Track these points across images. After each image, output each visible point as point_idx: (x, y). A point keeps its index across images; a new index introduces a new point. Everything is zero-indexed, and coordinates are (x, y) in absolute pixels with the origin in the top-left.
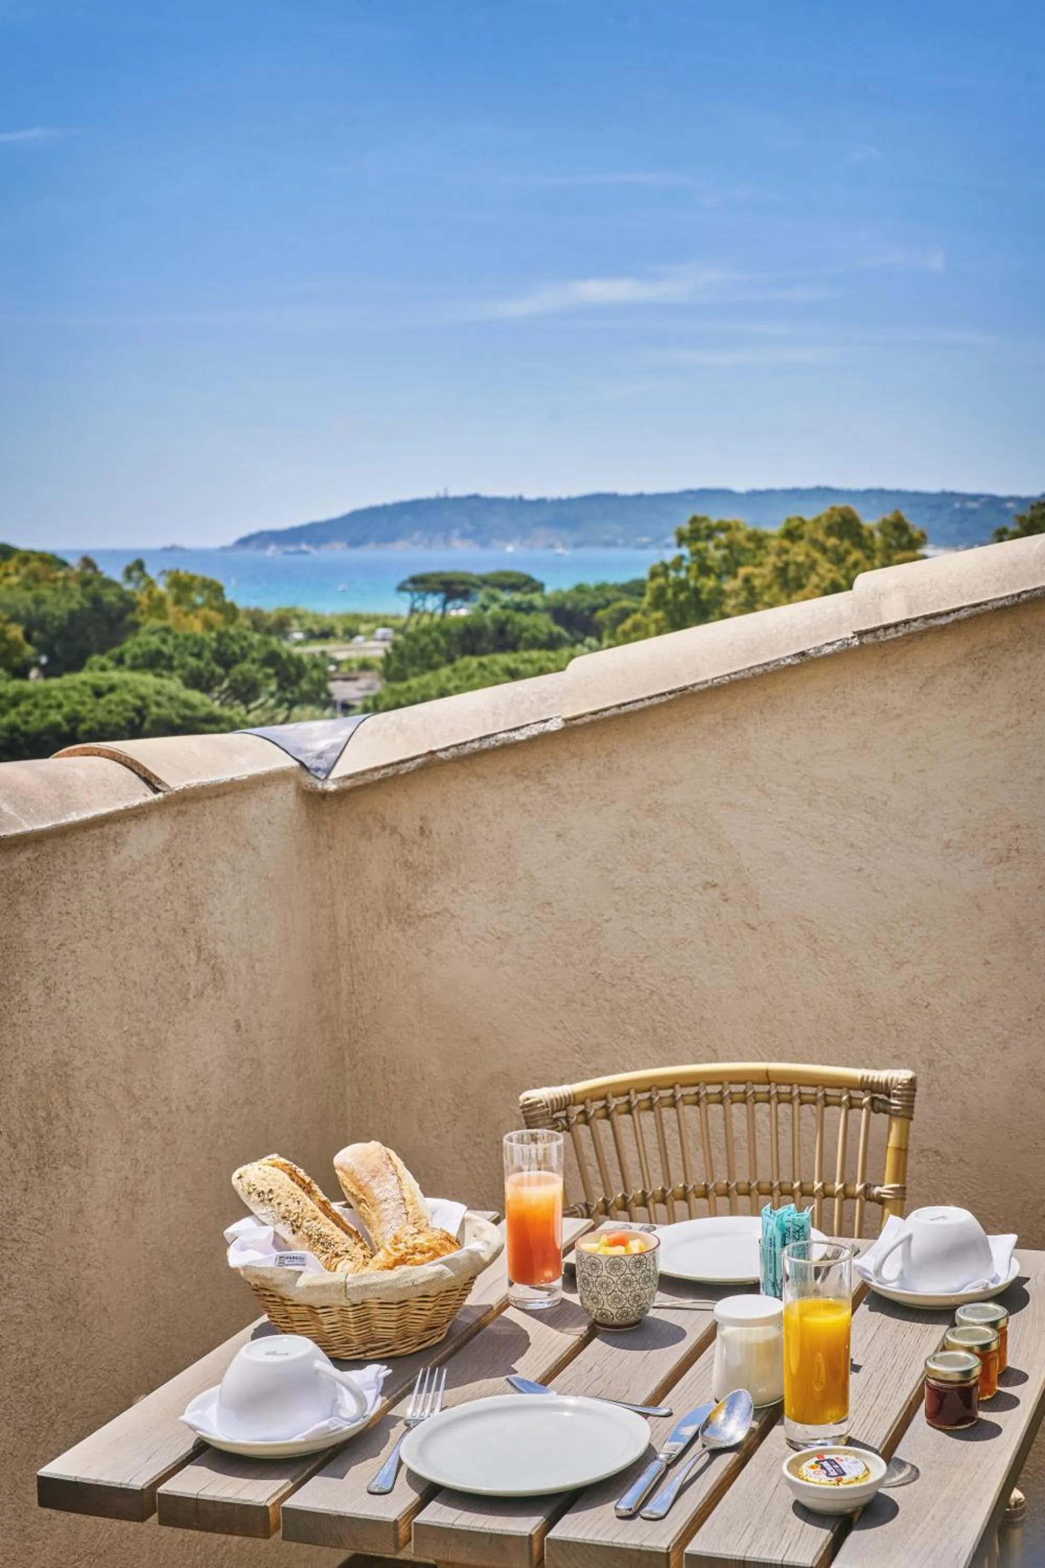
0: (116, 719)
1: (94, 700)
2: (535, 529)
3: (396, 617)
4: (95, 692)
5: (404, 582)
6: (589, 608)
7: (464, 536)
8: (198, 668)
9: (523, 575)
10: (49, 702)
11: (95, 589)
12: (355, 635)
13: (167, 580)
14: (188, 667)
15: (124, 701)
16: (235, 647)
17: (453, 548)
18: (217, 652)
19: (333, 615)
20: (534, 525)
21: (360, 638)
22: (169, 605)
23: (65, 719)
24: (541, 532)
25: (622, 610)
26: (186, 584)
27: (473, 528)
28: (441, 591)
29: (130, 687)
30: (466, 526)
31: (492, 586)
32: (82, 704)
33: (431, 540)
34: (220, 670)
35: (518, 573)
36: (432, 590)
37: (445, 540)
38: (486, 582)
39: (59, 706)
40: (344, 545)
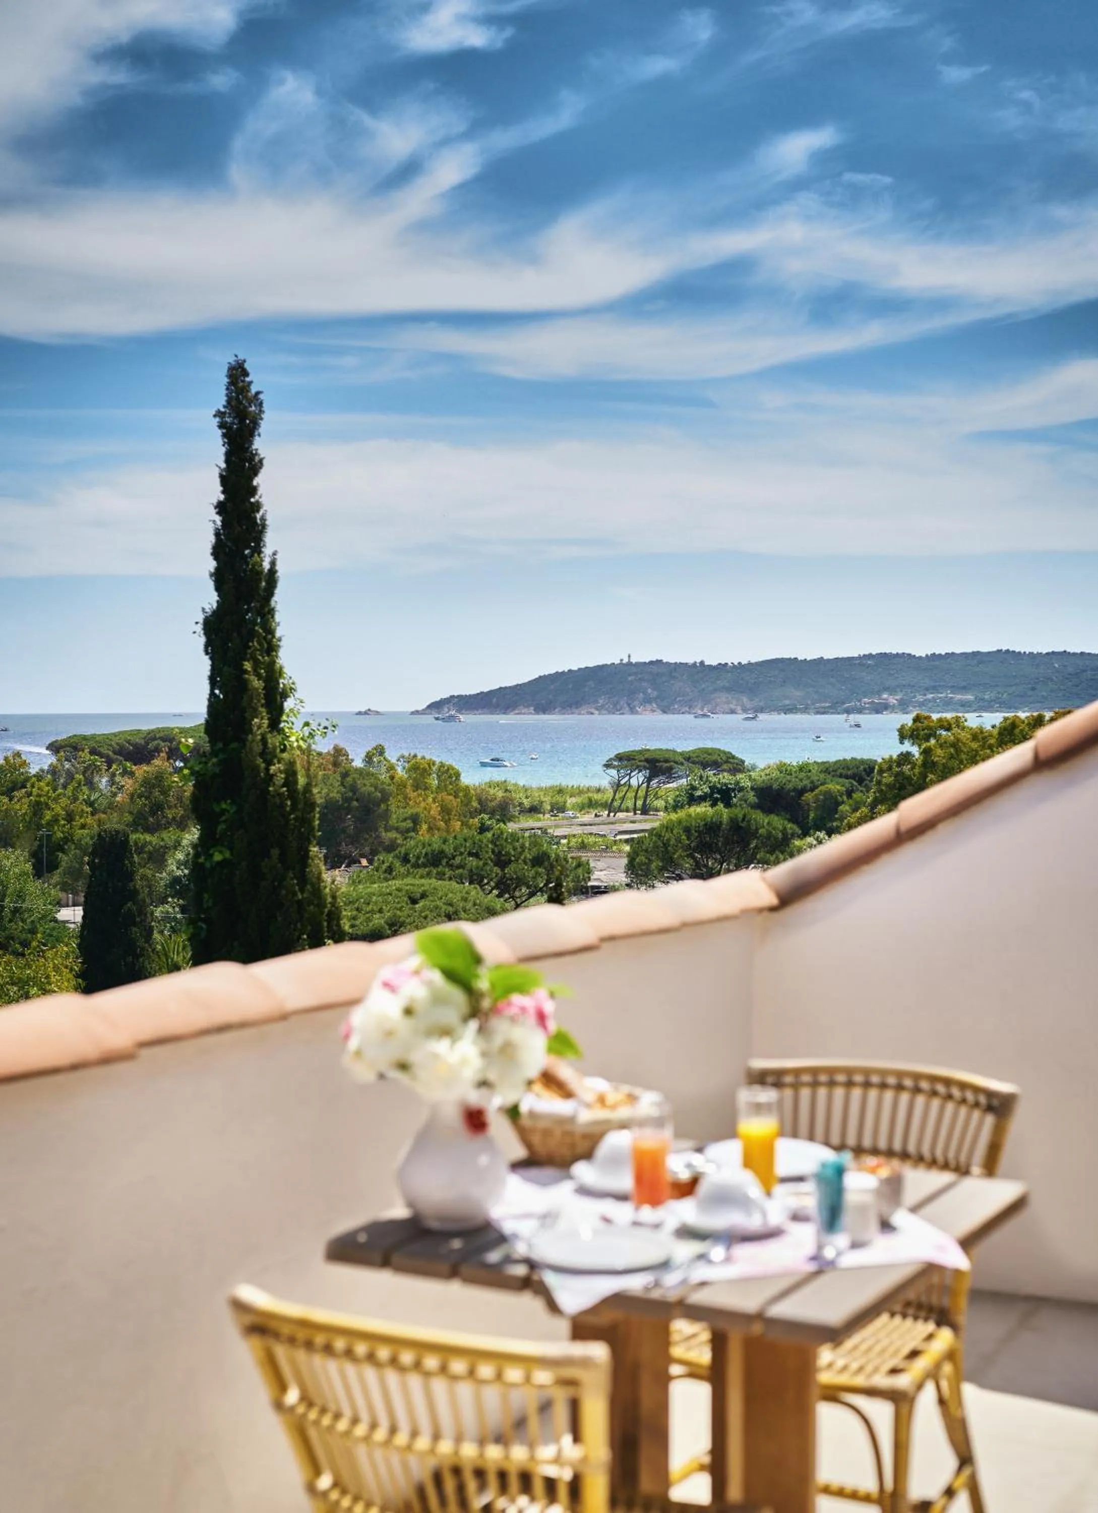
1: (410, 906)
2: (716, 695)
3: (599, 790)
4: (410, 898)
5: (611, 760)
6: (795, 790)
7: (647, 701)
8: (477, 868)
9: (724, 752)
10: (370, 907)
11: (354, 779)
12: (562, 809)
13: (406, 765)
14: (468, 867)
15: (437, 907)
16: (509, 848)
17: (637, 713)
18: (493, 852)
19: (540, 789)
20: (715, 690)
21: (570, 813)
22: (409, 790)
23: (386, 923)
24: (722, 697)
25: (828, 794)
26: (425, 770)
27: (655, 693)
28: (645, 768)
29: (440, 894)
30: (649, 691)
31: (694, 763)
32: (400, 909)
33: (615, 705)
34: (497, 869)
35: (719, 750)
36: (638, 767)
37: (629, 705)
38: (688, 759)
39: (381, 911)
40: (532, 709)
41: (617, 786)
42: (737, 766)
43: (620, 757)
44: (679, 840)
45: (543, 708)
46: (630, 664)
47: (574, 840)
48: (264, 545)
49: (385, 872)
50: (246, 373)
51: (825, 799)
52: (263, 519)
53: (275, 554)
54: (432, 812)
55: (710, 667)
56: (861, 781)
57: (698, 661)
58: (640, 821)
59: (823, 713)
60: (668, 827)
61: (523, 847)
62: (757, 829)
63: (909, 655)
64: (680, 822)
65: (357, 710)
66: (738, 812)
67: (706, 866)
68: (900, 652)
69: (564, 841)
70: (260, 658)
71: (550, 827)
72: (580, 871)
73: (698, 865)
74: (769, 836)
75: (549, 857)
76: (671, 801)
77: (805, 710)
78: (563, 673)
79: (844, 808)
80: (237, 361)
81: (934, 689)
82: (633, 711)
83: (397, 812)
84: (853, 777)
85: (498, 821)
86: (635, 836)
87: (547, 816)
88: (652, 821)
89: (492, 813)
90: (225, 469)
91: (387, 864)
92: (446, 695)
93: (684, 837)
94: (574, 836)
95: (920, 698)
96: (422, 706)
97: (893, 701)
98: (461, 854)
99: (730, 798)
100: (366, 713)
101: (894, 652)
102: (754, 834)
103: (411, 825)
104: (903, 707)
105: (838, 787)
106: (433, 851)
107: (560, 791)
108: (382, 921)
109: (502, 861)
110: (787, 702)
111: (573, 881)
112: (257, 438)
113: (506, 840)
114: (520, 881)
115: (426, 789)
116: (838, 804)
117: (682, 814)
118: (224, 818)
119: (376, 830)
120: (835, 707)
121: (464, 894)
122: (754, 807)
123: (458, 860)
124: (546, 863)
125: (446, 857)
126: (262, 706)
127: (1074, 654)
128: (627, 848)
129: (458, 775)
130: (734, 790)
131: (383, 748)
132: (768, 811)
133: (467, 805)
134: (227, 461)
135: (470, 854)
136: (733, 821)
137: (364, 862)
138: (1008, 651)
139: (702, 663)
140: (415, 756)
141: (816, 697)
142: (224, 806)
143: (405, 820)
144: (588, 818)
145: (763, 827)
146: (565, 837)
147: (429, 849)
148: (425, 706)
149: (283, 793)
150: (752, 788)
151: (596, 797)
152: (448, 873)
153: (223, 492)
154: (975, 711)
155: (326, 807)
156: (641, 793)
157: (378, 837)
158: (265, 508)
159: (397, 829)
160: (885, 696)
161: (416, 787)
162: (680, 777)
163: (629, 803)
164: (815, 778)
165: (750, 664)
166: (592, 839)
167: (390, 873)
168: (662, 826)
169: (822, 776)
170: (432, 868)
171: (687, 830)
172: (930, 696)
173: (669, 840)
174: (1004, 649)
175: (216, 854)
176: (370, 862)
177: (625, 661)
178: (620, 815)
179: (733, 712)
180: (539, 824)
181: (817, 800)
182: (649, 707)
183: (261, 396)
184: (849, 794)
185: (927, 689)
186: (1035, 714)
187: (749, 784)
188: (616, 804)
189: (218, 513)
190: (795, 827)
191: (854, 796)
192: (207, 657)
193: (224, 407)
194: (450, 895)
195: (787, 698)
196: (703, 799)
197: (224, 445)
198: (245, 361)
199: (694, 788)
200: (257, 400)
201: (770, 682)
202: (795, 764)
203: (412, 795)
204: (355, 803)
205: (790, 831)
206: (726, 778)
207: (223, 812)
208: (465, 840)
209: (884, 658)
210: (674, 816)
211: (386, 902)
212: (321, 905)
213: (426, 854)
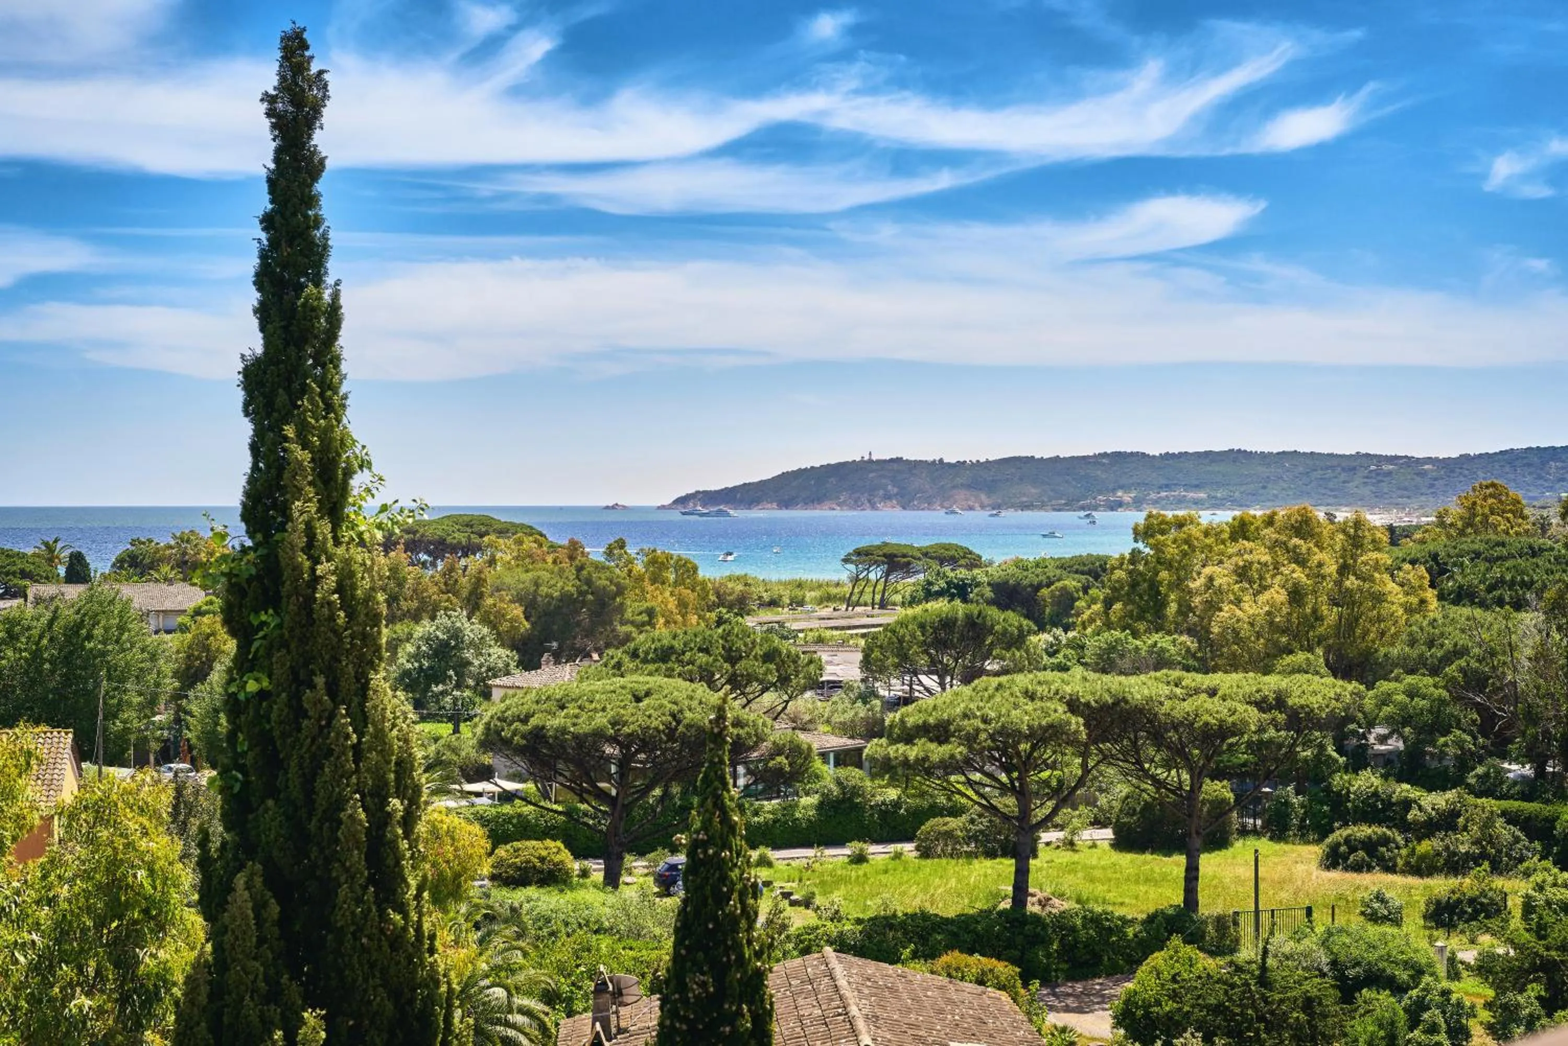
0: (655, 724)
1: (634, 704)
2: (955, 491)
3: (838, 585)
4: (634, 696)
5: (849, 554)
6: (1031, 585)
7: (887, 497)
8: (707, 664)
9: (961, 548)
10: (594, 705)
11: (589, 573)
12: (801, 603)
13: (645, 559)
14: (698, 662)
15: (661, 706)
16: (739, 644)
17: (877, 509)
18: (724, 647)
19: (780, 582)
20: (954, 487)
21: (809, 607)
22: (647, 583)
23: (609, 722)
24: (961, 494)
25: (1064, 588)
26: (663, 563)
27: (896, 490)
28: (883, 563)
29: (666, 692)
30: (890, 487)
31: (931, 558)
32: (624, 707)
33: (856, 501)
34: (727, 666)
35: (957, 545)
36: (876, 562)
37: (869, 501)
38: (926, 555)
39: (604, 709)
40: (775, 505)
41: (856, 580)
42: (974, 562)
43: (858, 552)
44: (913, 636)
45: (786, 504)
46: (870, 461)
47: (810, 634)
48: (326, 273)
49: (614, 667)
50: (304, 46)
51: (1062, 595)
52: (325, 237)
53: (338, 283)
54: (669, 606)
55: (949, 464)
56: (1097, 577)
57: (937, 459)
58: (878, 615)
59: (1059, 510)
60: (902, 624)
61: (754, 642)
62: (993, 626)
63: (1143, 454)
64: (915, 618)
65: (605, 504)
66: (974, 609)
67: (941, 662)
68: (1135, 450)
69: (801, 635)
70: (313, 421)
71: (788, 620)
72: (812, 667)
73: (933, 662)
74: (1005, 632)
75: (780, 653)
76: (908, 597)
77: (1042, 507)
78: (806, 469)
79: (1080, 604)
80: (293, 30)
81: (1167, 487)
82: (873, 507)
83: (633, 607)
84: (1089, 573)
85: (736, 614)
86: (873, 630)
87: (786, 610)
88: (889, 615)
89: (730, 608)
90: (272, 172)
91: (616, 660)
92: (691, 491)
93: (919, 633)
94: (811, 630)
95: (1153, 496)
96: (668, 501)
97: (1127, 498)
98: (691, 649)
99: (967, 594)
100: (613, 507)
101: (1129, 451)
102: (990, 631)
103: (647, 619)
104: (1137, 504)
105: (1074, 583)
106: (662, 646)
107: (800, 585)
108: (605, 720)
109: (732, 657)
110: (1025, 499)
111: (805, 678)
112: (318, 131)
113: (737, 636)
114: (750, 678)
115: (663, 583)
116: (1074, 600)
117: (918, 610)
118: (261, 634)
119: (611, 623)
120: (1070, 505)
121: (690, 693)
122: (990, 602)
123: (688, 655)
124: (778, 659)
125: (675, 652)
126: (310, 483)
127: (1304, 454)
128: (862, 642)
129: (695, 569)
130: (970, 585)
131: (624, 542)
132: (1003, 607)
133: (703, 599)
134: (277, 160)
135: (701, 650)
136: (969, 617)
137: (595, 656)
138: (1239, 451)
139: (941, 460)
140: (654, 551)
141: (1051, 494)
142: (264, 618)
143: (641, 613)
144: (827, 612)
145: (998, 623)
146: (801, 631)
147: (659, 645)
148: (670, 501)
149: (334, 602)
150: (989, 584)
151: (834, 591)
152: (678, 669)
153: (272, 202)
154: (1207, 509)
155: (561, 600)
156: (880, 587)
157: (613, 630)
158: (326, 224)
159: (632, 623)
160: (1120, 494)
161: (654, 581)
162: (918, 572)
163: (867, 597)
164: (1051, 574)
165: (987, 462)
166: (828, 633)
167: (619, 669)
168: (897, 622)
169: (1058, 572)
170: (661, 664)
171: (922, 626)
172: (1163, 494)
173: (904, 636)
174: (1236, 448)
175: (251, 681)
176: (600, 655)
177: (866, 458)
178: (859, 609)
179: (971, 508)
180: (778, 618)
181: (1052, 595)
182: (889, 503)
183: (326, 76)
184: (1085, 589)
185: (1161, 487)
186: (1268, 512)
187: (986, 579)
188: (855, 598)
189: (263, 229)
190: (1031, 623)
191: (1090, 592)
192: (247, 419)
193: (275, 88)
194: (676, 693)
195: (1024, 495)
196: (940, 594)
197: (274, 140)
198: (304, 29)
199: (930, 583)
200: (321, 80)
201: (1007, 480)
202: (1031, 559)
203: (650, 588)
204: (590, 597)
205: (1026, 628)
206: (962, 573)
207: (263, 624)
208: (696, 636)
209: (1119, 456)
210: (910, 612)
211: (609, 701)
212: (385, 752)
213: (656, 650)
